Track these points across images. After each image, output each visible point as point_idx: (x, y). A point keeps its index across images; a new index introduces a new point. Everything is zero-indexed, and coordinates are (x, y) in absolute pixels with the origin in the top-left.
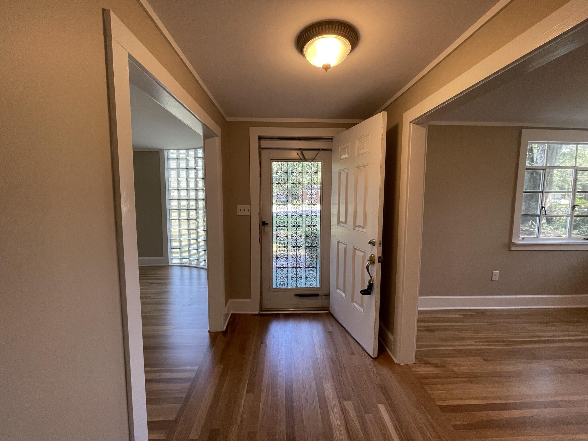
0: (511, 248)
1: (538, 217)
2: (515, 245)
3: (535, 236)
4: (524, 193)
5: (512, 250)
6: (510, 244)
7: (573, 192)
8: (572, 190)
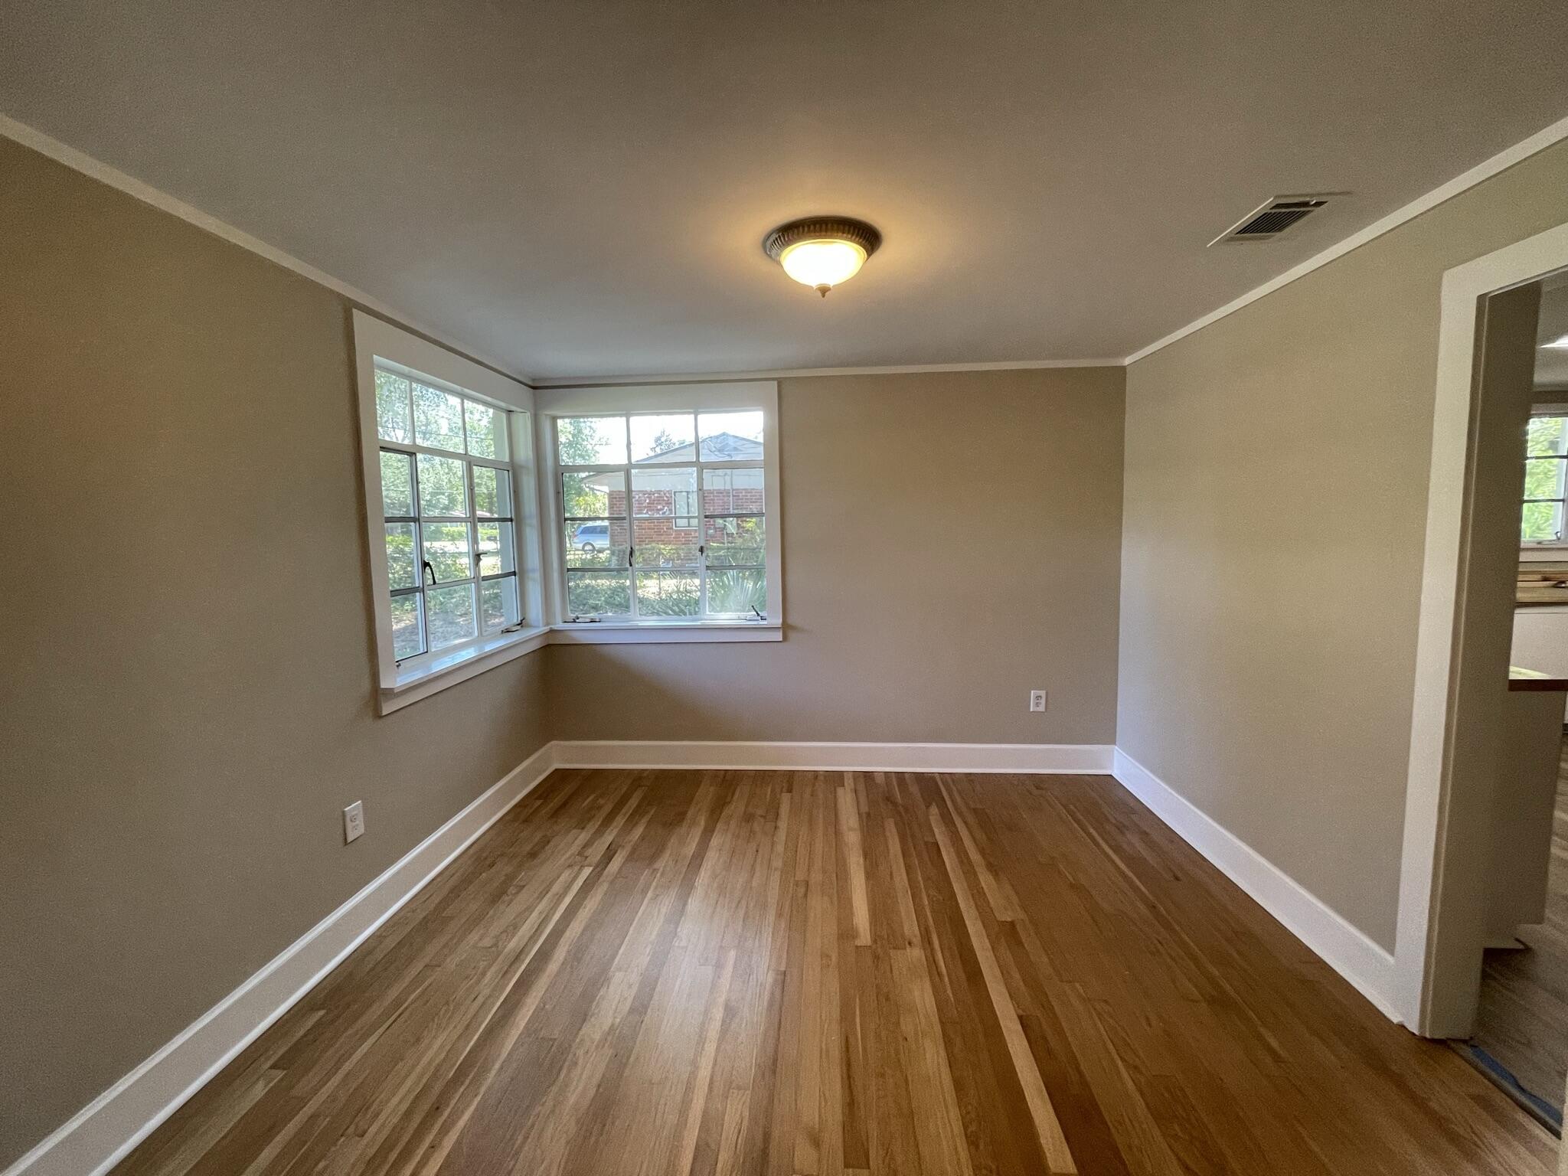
0: (381, 707)
1: (418, 594)
2: (390, 693)
3: (422, 652)
4: (386, 522)
5: (384, 713)
6: (377, 695)
7: (471, 520)
8: (468, 516)
